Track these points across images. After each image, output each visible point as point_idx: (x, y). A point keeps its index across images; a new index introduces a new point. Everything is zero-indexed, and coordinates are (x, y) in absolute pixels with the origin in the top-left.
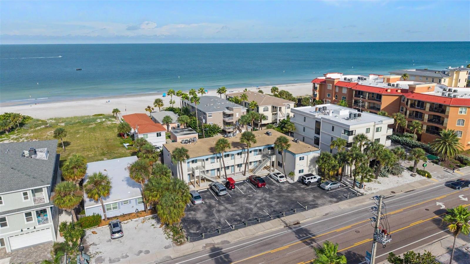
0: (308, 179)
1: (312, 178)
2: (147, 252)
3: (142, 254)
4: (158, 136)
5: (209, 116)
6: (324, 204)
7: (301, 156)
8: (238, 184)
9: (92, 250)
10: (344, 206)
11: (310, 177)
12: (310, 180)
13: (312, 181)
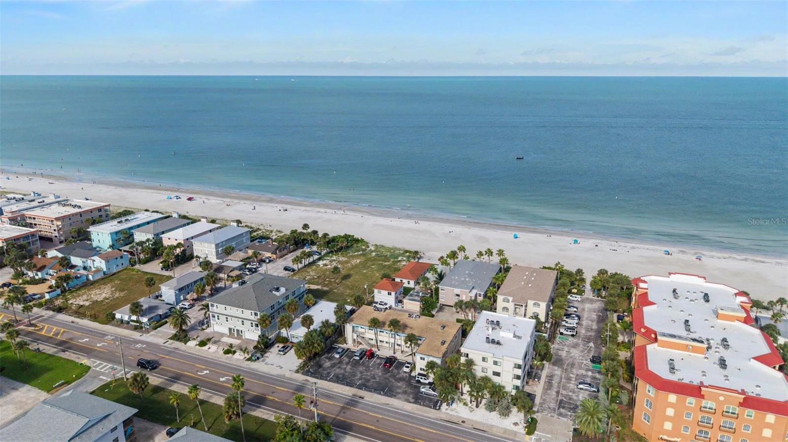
0: (419, 378)
1: (422, 378)
2: (281, 368)
3: (279, 367)
4: (389, 294)
5: (442, 290)
6: (399, 398)
7: (423, 356)
8: (379, 358)
9: (267, 355)
10: (410, 408)
11: (420, 377)
12: (420, 379)
13: (422, 381)
